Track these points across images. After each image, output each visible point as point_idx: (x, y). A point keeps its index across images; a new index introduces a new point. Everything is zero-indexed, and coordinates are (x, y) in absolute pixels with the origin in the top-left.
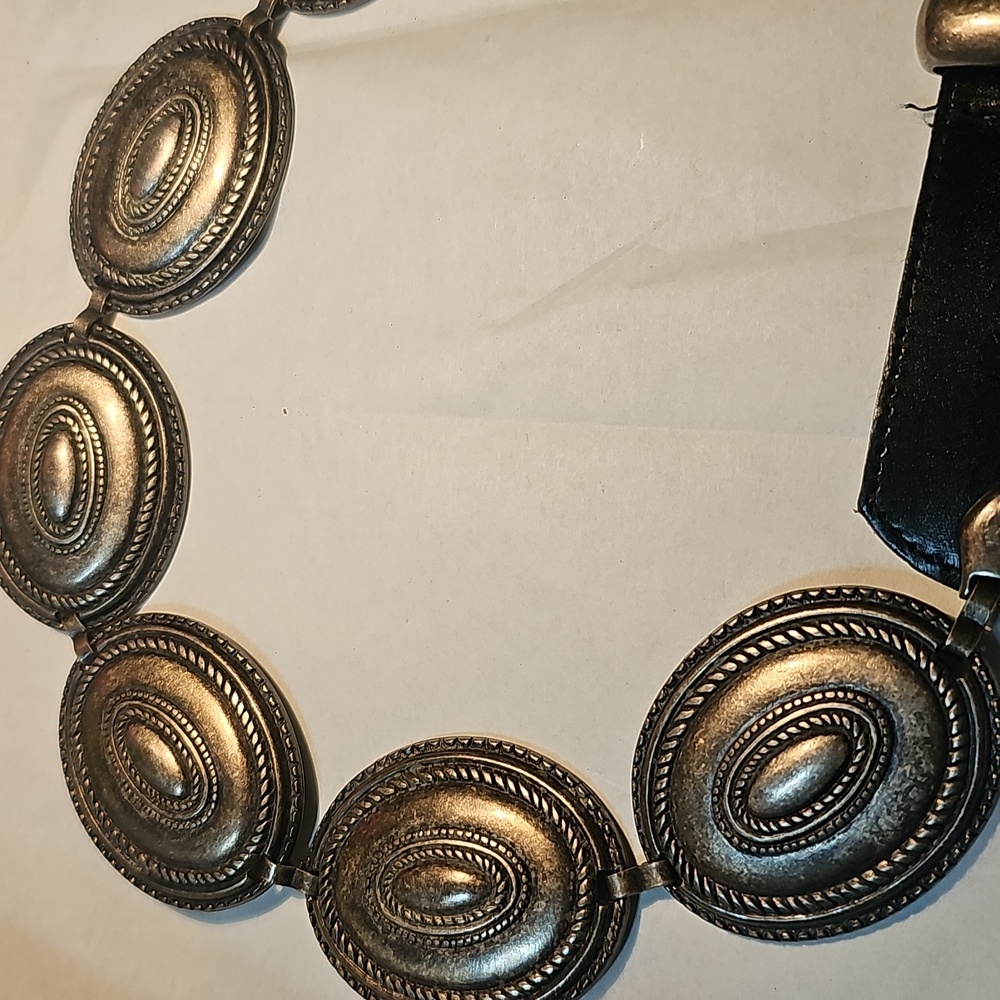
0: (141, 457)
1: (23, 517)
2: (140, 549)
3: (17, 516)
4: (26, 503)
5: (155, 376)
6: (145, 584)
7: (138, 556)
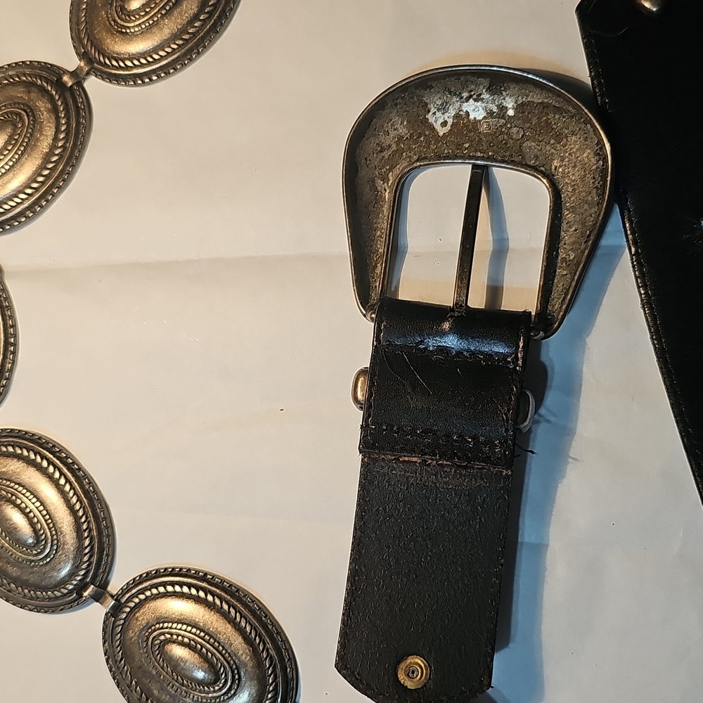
0: (47, 474)
1: (17, 563)
2: (87, 518)
3: (14, 566)
4: (12, 555)
5: (20, 434)
6: (105, 532)
7: (89, 522)
